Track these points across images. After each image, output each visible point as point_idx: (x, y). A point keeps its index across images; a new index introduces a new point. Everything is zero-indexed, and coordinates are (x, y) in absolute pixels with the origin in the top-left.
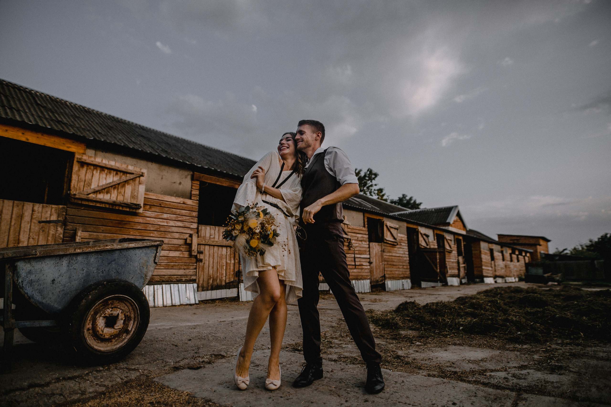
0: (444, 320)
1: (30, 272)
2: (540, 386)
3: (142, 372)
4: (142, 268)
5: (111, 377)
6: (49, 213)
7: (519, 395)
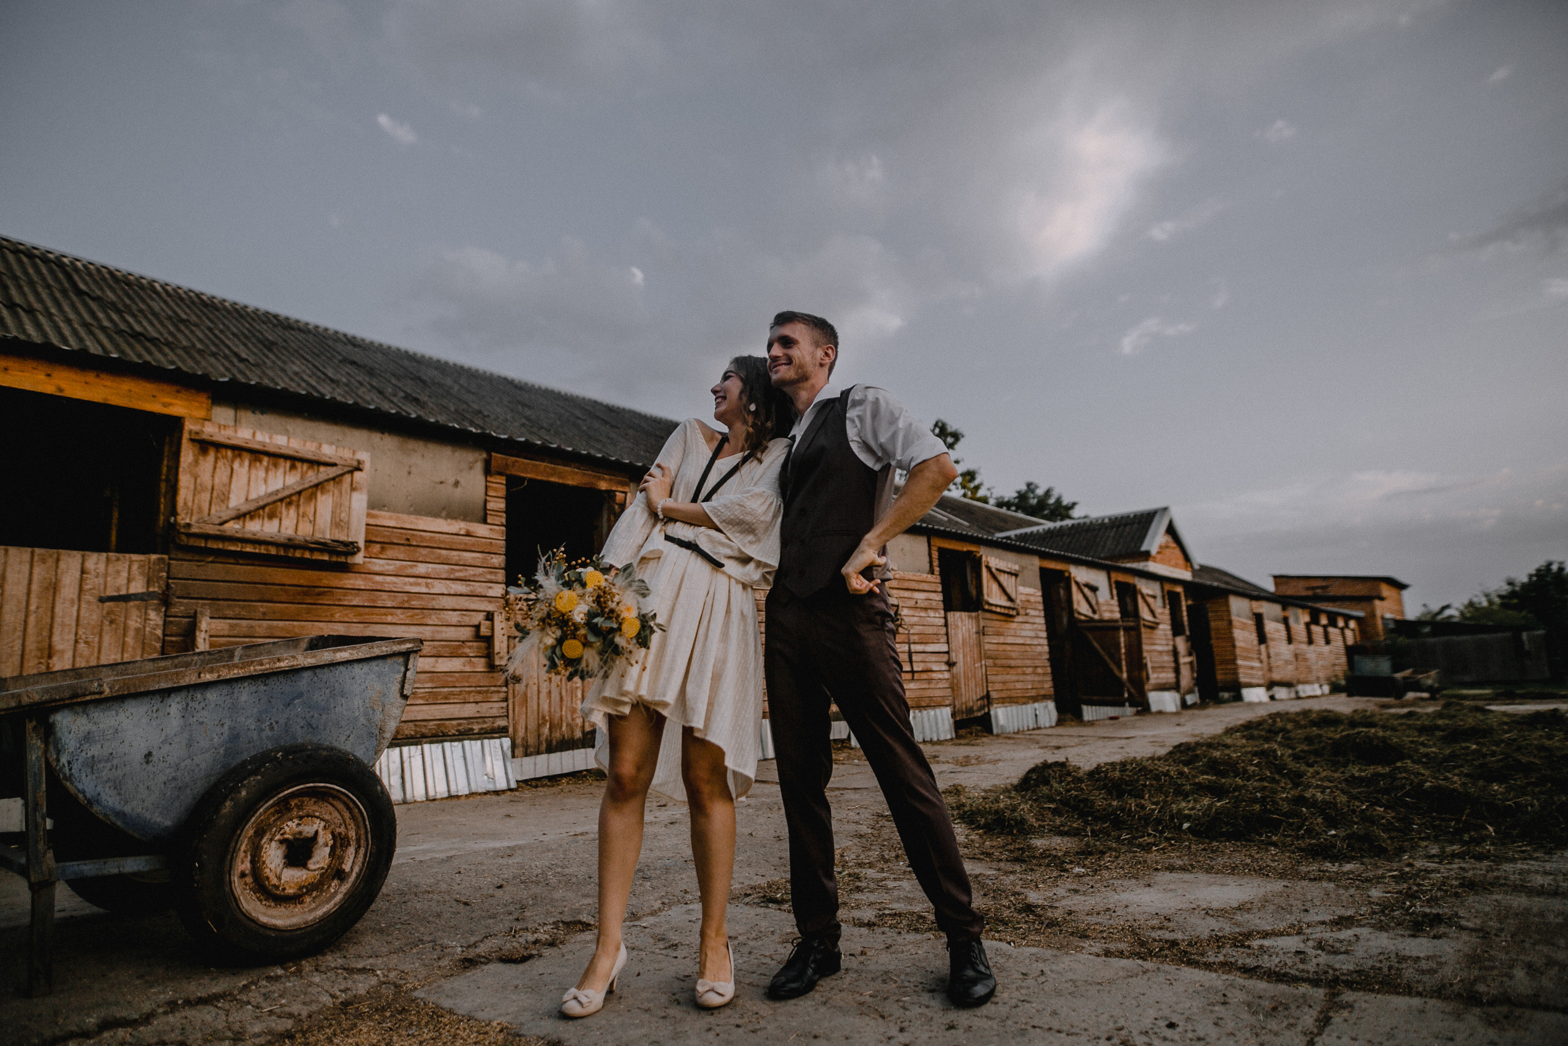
0: (1143, 807)
1: (88, 738)
2: (1385, 970)
3: (384, 976)
4: (371, 712)
5: (305, 994)
6: (125, 574)
7: (1334, 995)
